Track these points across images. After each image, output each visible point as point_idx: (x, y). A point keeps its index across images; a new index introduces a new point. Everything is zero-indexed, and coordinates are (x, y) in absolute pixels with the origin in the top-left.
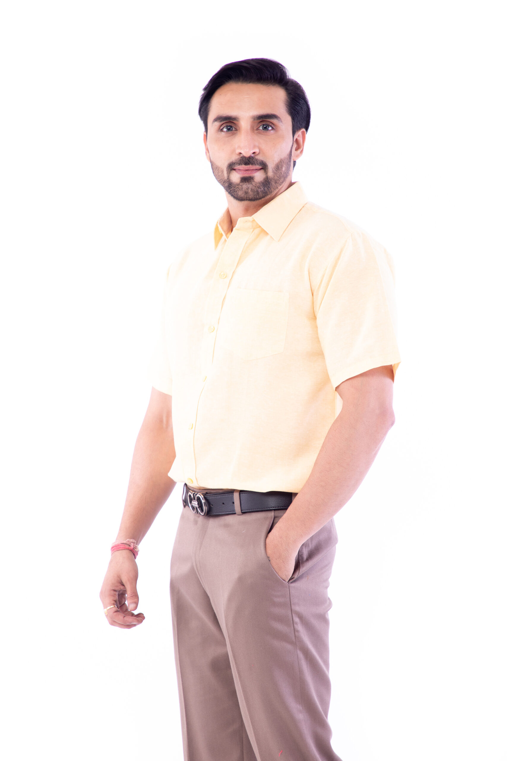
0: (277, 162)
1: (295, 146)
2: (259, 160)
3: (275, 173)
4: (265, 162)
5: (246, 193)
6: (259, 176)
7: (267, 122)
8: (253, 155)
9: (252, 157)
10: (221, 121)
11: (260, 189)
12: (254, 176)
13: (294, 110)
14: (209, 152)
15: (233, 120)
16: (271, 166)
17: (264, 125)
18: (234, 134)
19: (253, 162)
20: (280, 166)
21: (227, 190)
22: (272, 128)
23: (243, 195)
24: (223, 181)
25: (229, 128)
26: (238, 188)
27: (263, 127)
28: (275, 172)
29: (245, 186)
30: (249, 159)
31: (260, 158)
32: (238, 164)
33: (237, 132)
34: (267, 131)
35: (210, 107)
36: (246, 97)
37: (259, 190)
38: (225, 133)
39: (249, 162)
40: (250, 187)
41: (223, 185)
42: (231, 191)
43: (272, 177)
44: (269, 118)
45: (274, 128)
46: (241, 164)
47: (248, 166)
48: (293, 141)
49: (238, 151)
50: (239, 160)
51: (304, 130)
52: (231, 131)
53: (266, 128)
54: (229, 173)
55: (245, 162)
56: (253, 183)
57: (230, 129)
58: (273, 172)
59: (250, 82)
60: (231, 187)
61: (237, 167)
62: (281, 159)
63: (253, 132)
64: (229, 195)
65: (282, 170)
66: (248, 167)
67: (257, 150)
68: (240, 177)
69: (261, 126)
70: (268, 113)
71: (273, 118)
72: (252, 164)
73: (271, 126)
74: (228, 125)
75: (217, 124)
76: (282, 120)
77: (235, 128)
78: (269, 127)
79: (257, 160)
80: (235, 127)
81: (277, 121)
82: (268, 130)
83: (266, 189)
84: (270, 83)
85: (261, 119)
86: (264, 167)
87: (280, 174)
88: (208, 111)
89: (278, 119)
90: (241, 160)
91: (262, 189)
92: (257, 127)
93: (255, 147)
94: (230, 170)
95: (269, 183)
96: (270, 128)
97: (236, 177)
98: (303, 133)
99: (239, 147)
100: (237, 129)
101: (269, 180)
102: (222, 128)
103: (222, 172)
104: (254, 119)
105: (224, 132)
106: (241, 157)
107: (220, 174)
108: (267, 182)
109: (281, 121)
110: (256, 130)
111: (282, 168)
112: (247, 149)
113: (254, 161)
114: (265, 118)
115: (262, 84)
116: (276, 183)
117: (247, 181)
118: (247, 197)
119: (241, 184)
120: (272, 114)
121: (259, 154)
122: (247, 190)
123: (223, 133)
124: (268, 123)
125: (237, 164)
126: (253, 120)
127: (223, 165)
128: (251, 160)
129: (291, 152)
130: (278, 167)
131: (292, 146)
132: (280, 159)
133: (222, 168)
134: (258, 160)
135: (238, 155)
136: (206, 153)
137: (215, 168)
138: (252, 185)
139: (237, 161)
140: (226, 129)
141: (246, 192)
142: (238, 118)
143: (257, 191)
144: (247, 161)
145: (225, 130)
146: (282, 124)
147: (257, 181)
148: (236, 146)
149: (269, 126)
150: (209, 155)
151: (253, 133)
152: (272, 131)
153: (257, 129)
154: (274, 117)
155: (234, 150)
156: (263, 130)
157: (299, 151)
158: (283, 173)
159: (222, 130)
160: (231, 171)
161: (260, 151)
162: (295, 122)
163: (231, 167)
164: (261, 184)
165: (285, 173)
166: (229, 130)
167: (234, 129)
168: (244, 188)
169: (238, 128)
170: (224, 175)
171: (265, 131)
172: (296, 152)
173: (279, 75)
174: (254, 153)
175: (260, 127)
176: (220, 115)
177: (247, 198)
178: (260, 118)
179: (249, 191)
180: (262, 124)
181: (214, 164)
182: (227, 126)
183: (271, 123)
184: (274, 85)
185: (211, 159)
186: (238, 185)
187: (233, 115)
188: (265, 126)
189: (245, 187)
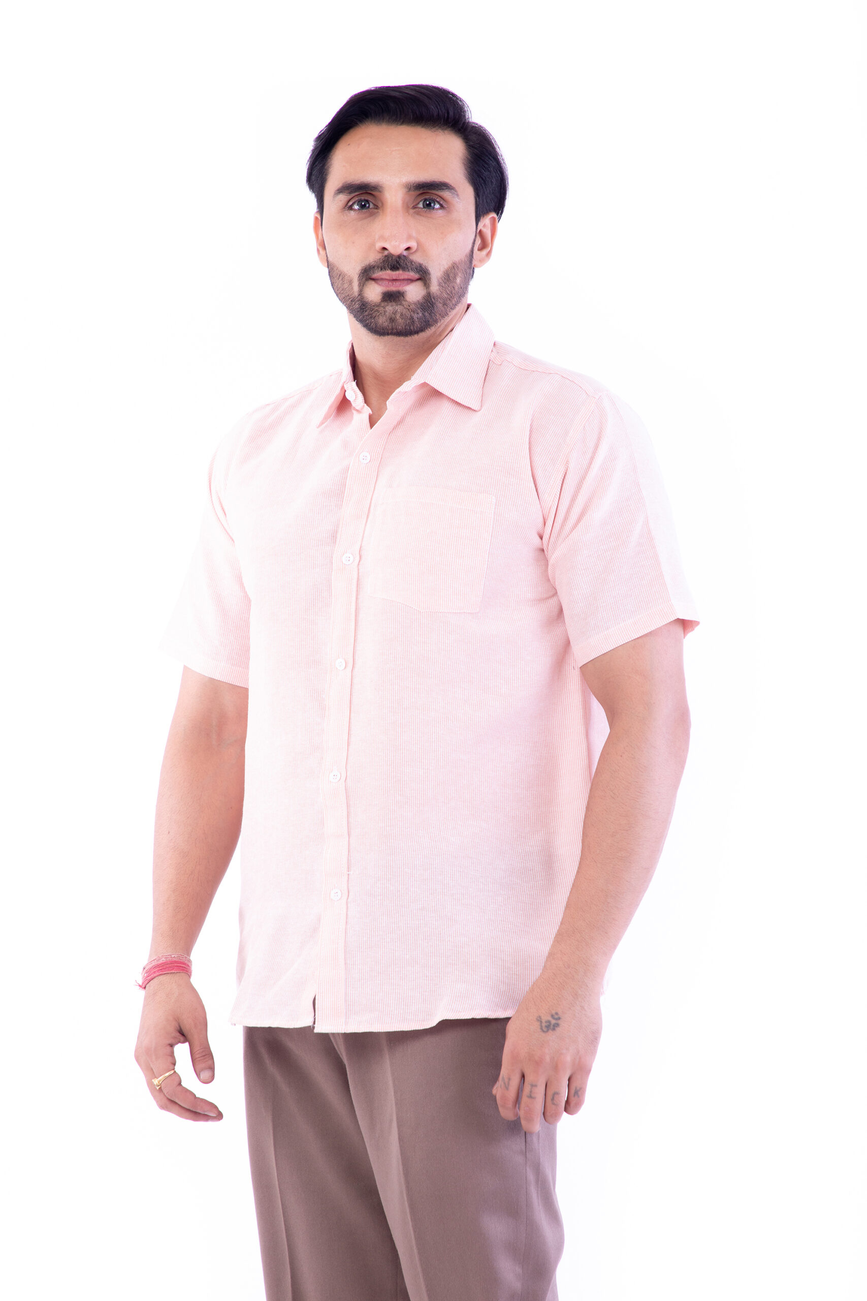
0: (446, 267)
1: (478, 241)
2: (415, 263)
3: (443, 287)
4: (425, 266)
5: (392, 320)
6: (414, 292)
7: (432, 195)
8: (405, 253)
9: (404, 256)
10: (350, 193)
11: (416, 314)
12: (406, 291)
13: (479, 176)
14: (325, 248)
15: (372, 190)
16: (436, 274)
17: (425, 200)
18: (372, 215)
19: (405, 266)
20: (451, 275)
21: (355, 317)
22: (442, 206)
23: (386, 324)
24: (349, 299)
25: (363, 203)
26: (377, 311)
27: (425, 204)
28: (444, 284)
29: (390, 308)
30: (398, 260)
31: (417, 258)
32: (380, 269)
33: (379, 211)
34: (432, 210)
35: (329, 167)
36: (394, 149)
37: (415, 316)
38: (357, 212)
39: (398, 266)
40: (399, 310)
41: (348, 307)
42: (364, 317)
43: (438, 294)
44: (434, 189)
45: (444, 205)
46: (385, 270)
47: (397, 272)
48: (476, 232)
49: (379, 245)
50: (381, 261)
51: (493, 215)
52: (366, 209)
53: (429, 205)
54: (363, 286)
55: (391, 266)
56: (404, 303)
57: (365, 205)
58: (440, 285)
59: (402, 123)
60: (365, 310)
61: (378, 274)
62: (454, 263)
63: (408, 212)
64: (359, 326)
65: (456, 283)
66: (396, 274)
67: (413, 244)
68: (381, 291)
69: (421, 201)
70: (433, 180)
71: (443, 189)
72: (404, 269)
73: (439, 203)
74: (363, 198)
75: (343, 198)
76: (459, 192)
77: (374, 205)
78: (435, 205)
79: (411, 262)
80: (373, 202)
81: (450, 194)
82: (434, 208)
83: (426, 314)
84: (437, 126)
85: (421, 190)
86: (423, 276)
87: (452, 288)
88: (326, 175)
89: (453, 190)
90: (384, 261)
91: (421, 315)
92: (415, 204)
93: (410, 237)
94: (364, 279)
95: (433, 305)
96: (437, 206)
97: (374, 293)
98: (493, 220)
99: (382, 238)
100: (377, 206)
101: (433, 299)
102: (351, 203)
103: (351, 282)
104: (410, 189)
105: (355, 210)
106: (386, 256)
107: (346, 286)
108: (428, 303)
109: (458, 195)
110: (411, 208)
111: (455, 278)
112: (396, 241)
113: (406, 264)
114: (429, 189)
115: (422, 127)
116: (445, 304)
117: (392, 300)
118: (394, 327)
119: (383, 304)
120: (440, 182)
121: (416, 251)
122: (393, 316)
123: (352, 213)
124: (434, 197)
125: (378, 267)
126: (407, 190)
127: (352, 269)
128: (402, 261)
129: (472, 251)
130: (448, 277)
131: (475, 241)
132: (451, 262)
133: (349, 276)
134: (413, 263)
135: (380, 252)
136: (318, 250)
137: (335, 275)
138: (402, 307)
139: (379, 263)
140: (358, 207)
141: (391, 318)
142: (381, 187)
143: (412, 318)
144: (394, 263)
145: (356, 207)
146: (458, 200)
147: (411, 301)
148: (377, 237)
149: (434, 201)
150: (326, 253)
151: (407, 214)
152: (440, 211)
153: (414, 207)
154: (445, 188)
155: (372, 245)
156: (424, 207)
157: (484, 252)
158: (456, 288)
159: (351, 208)
160: (367, 282)
161: (418, 246)
162: (479, 199)
163: (367, 275)
164: (419, 306)
165: (461, 288)
166: (363, 207)
167: (371, 206)
168: (388, 311)
169: (380, 205)
170: (352, 288)
171: (429, 210)
172: (479, 252)
173: (451, 113)
174: (408, 249)
175: (418, 203)
176: (349, 182)
177: (392, 329)
178: (420, 188)
179: (397, 318)
180: (422, 198)
181: (335, 269)
182: (359, 202)
183: (439, 198)
184: (445, 130)
185: (330, 259)
186: (379, 305)
187: (372, 181)
188: (428, 203)
189: (390, 310)
